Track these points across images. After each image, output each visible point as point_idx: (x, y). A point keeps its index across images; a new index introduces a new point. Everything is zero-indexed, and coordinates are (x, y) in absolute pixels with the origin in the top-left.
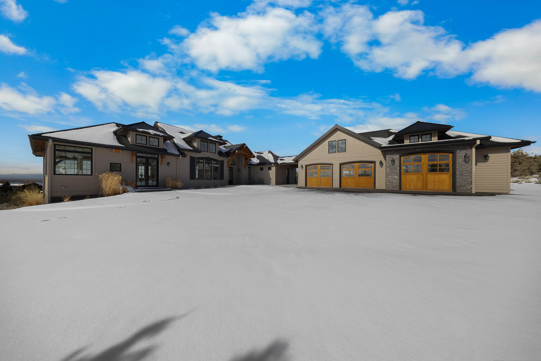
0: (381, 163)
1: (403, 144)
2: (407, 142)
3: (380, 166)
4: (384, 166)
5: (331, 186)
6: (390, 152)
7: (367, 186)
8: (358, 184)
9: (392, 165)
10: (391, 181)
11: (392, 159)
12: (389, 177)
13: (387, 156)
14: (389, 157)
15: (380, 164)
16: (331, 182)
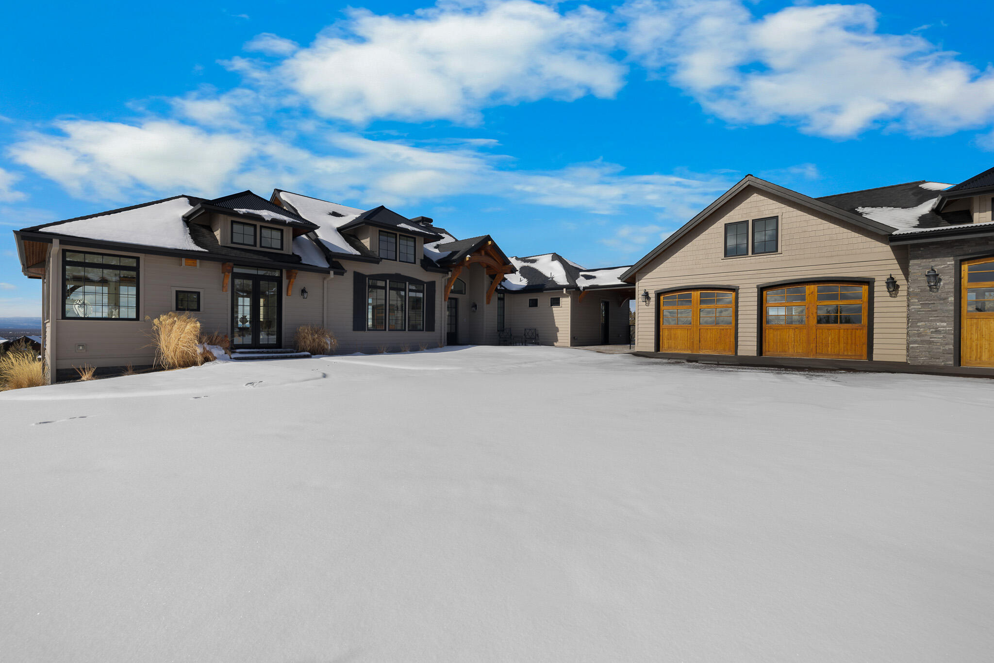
0: (892, 285)
1: (970, 225)
2: (982, 218)
3: (889, 291)
4: (903, 292)
5: (733, 350)
6: (922, 249)
7: (845, 354)
8: (814, 345)
9: (931, 291)
10: (927, 338)
11: (928, 272)
12: (919, 327)
13: (912, 262)
14: (919, 265)
15: (888, 288)
16: (733, 340)
